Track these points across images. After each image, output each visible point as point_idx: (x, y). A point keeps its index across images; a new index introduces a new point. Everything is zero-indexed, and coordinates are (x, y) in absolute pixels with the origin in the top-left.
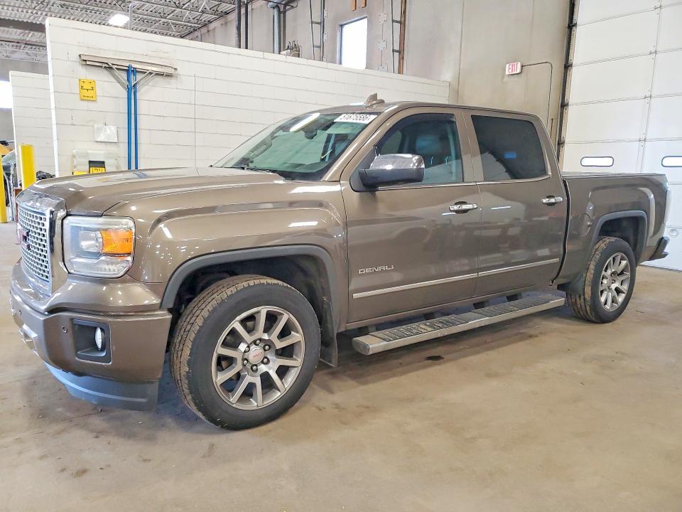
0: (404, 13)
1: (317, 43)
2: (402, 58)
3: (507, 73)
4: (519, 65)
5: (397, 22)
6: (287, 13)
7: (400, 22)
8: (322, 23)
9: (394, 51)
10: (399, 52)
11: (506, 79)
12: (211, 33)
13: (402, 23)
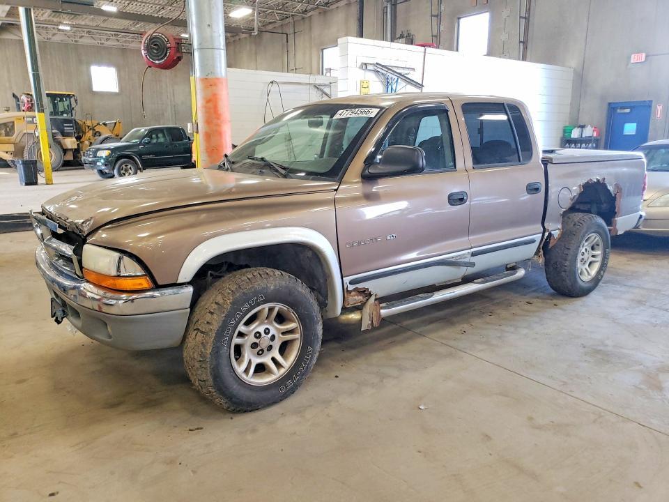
0: (529, 10)
1: (435, 33)
2: (525, 48)
3: (632, 61)
4: (644, 55)
5: (523, 18)
6: (398, 6)
7: (525, 18)
8: (439, 16)
9: (520, 42)
10: (523, 42)
11: (630, 66)
12: (307, 21)
13: (527, 19)
